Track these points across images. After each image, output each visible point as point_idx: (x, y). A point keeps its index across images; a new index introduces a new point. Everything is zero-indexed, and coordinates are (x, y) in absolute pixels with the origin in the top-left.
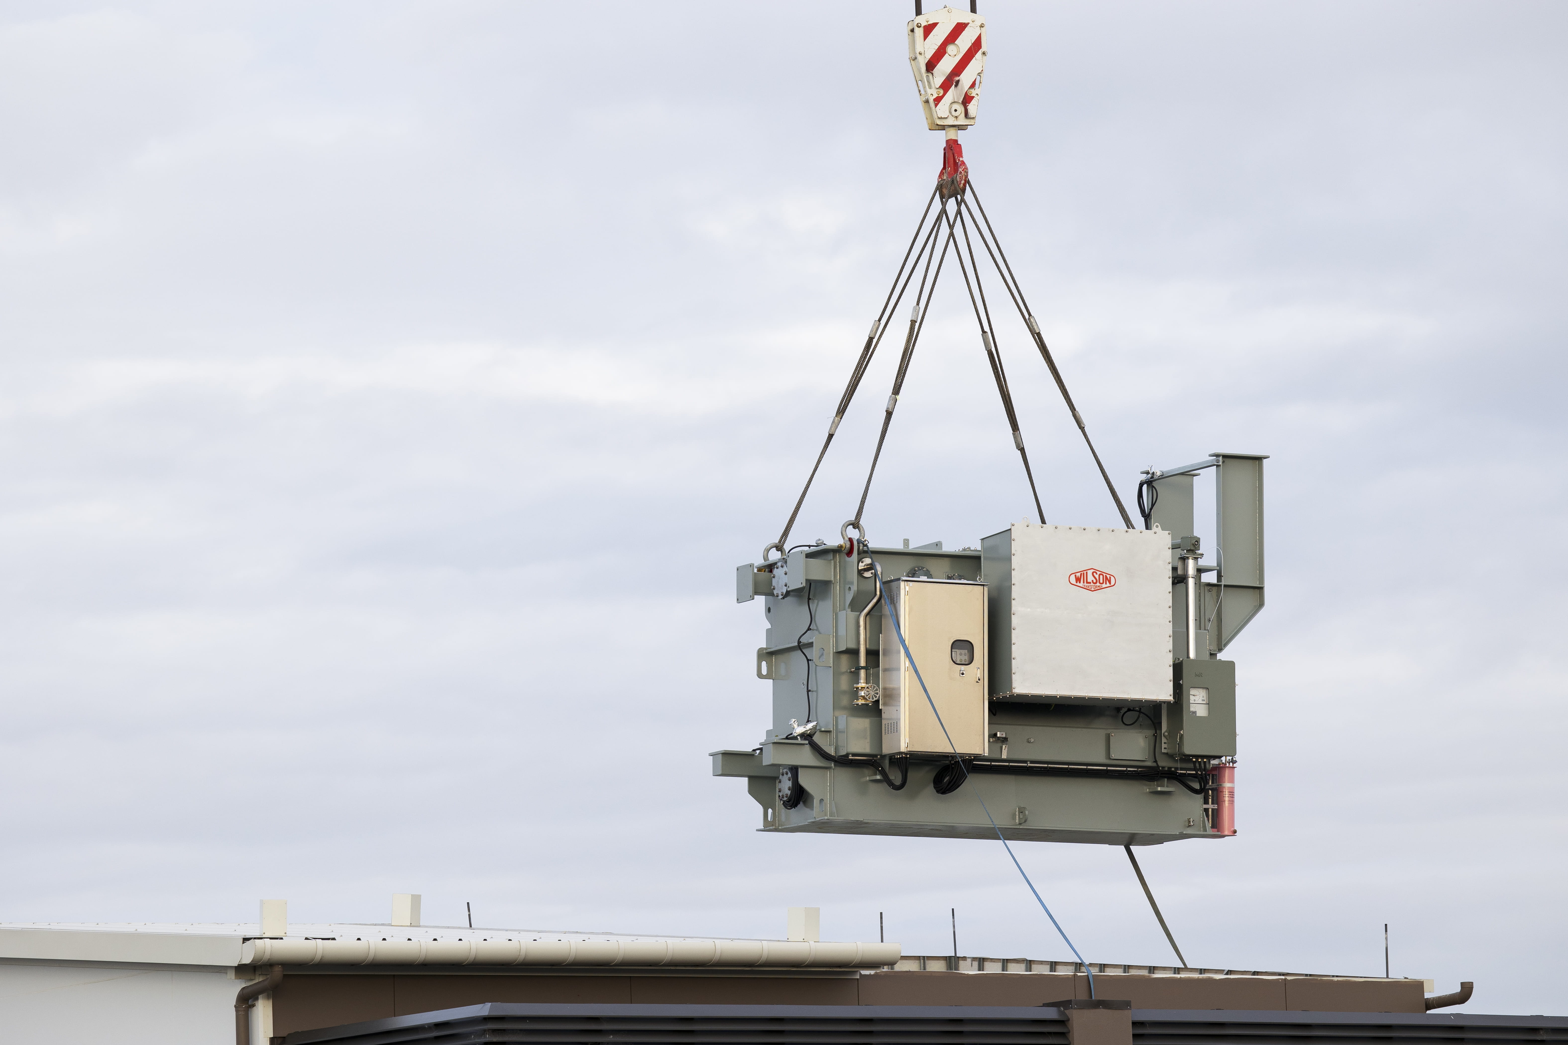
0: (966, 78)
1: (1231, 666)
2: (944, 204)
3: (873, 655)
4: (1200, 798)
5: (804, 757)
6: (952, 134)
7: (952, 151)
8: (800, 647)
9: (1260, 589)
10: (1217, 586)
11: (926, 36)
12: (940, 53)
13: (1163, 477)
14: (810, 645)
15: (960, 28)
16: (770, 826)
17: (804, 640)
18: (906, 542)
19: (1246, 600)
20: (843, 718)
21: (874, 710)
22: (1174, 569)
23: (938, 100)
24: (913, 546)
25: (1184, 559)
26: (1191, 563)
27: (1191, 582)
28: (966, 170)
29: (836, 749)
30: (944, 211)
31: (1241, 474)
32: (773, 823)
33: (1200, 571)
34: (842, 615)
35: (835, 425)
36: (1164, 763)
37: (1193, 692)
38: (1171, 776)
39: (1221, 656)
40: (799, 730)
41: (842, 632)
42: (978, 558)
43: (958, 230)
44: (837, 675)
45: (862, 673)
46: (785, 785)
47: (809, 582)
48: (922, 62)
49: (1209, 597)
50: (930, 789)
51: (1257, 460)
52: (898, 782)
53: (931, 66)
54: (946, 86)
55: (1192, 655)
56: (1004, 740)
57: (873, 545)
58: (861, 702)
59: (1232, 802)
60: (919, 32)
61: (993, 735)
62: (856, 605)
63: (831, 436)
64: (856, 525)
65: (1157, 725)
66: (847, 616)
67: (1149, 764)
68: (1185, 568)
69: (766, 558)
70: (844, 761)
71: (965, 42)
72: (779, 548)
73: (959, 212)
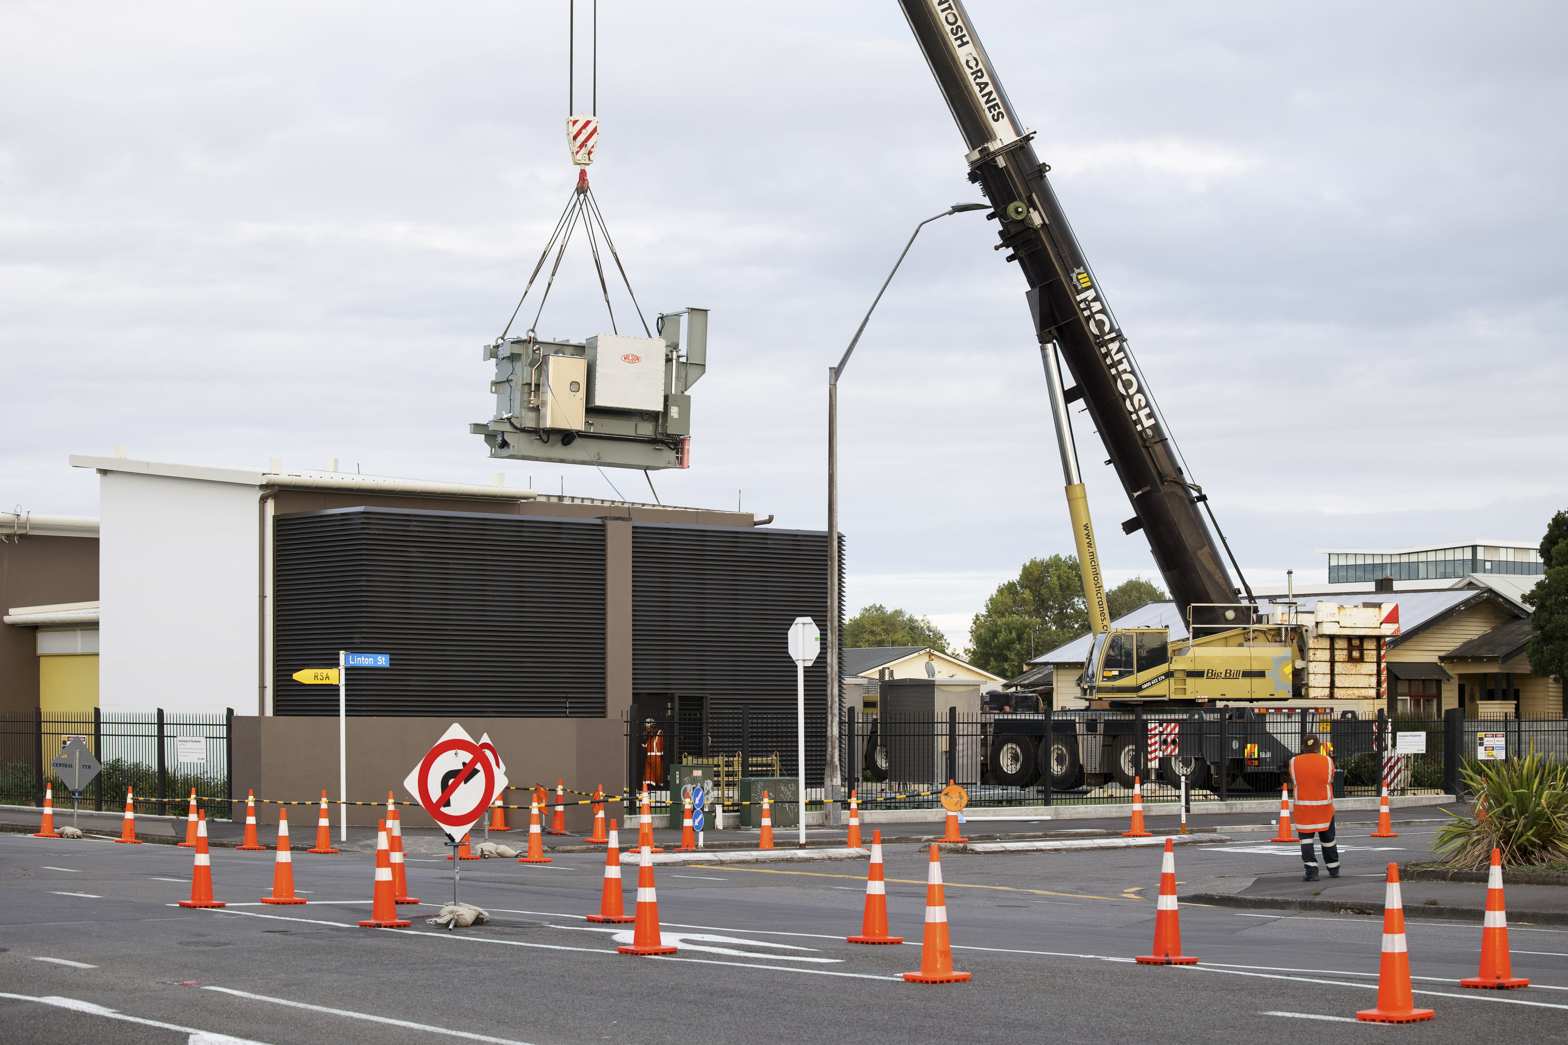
0: (590, 144)
1: (689, 397)
2: (579, 196)
3: (538, 386)
4: (674, 452)
5: (507, 427)
6: (583, 167)
7: (583, 173)
8: (508, 381)
9: (704, 365)
10: (686, 363)
11: (573, 125)
12: (579, 133)
13: (667, 316)
14: (512, 380)
15: (588, 123)
16: (493, 456)
17: (509, 378)
18: (554, 339)
19: (697, 370)
20: (524, 412)
21: (537, 409)
22: (667, 355)
23: (577, 152)
24: (557, 341)
25: (672, 352)
26: (675, 353)
27: (674, 361)
28: (588, 183)
29: (521, 425)
30: (578, 199)
31: (698, 317)
32: (494, 454)
33: (679, 357)
34: (525, 368)
35: (529, 287)
36: (659, 437)
37: (672, 407)
38: (662, 442)
39: (686, 393)
40: (505, 416)
41: (525, 375)
42: (584, 347)
43: (584, 206)
44: (522, 394)
45: (533, 393)
46: (499, 439)
47: (512, 354)
48: (572, 136)
49: (682, 368)
50: (560, 444)
51: (706, 311)
52: (546, 440)
53: (575, 138)
54: (581, 147)
55: (673, 392)
56: (592, 424)
57: (539, 340)
58: (531, 406)
59: (688, 454)
60: (571, 123)
61: (586, 422)
62: (531, 365)
63: (526, 292)
64: (533, 331)
65: (657, 421)
66: (527, 369)
67: (653, 437)
68: (672, 356)
69: (497, 343)
70: (523, 430)
71: (590, 128)
72: (502, 338)
73: (585, 199)
